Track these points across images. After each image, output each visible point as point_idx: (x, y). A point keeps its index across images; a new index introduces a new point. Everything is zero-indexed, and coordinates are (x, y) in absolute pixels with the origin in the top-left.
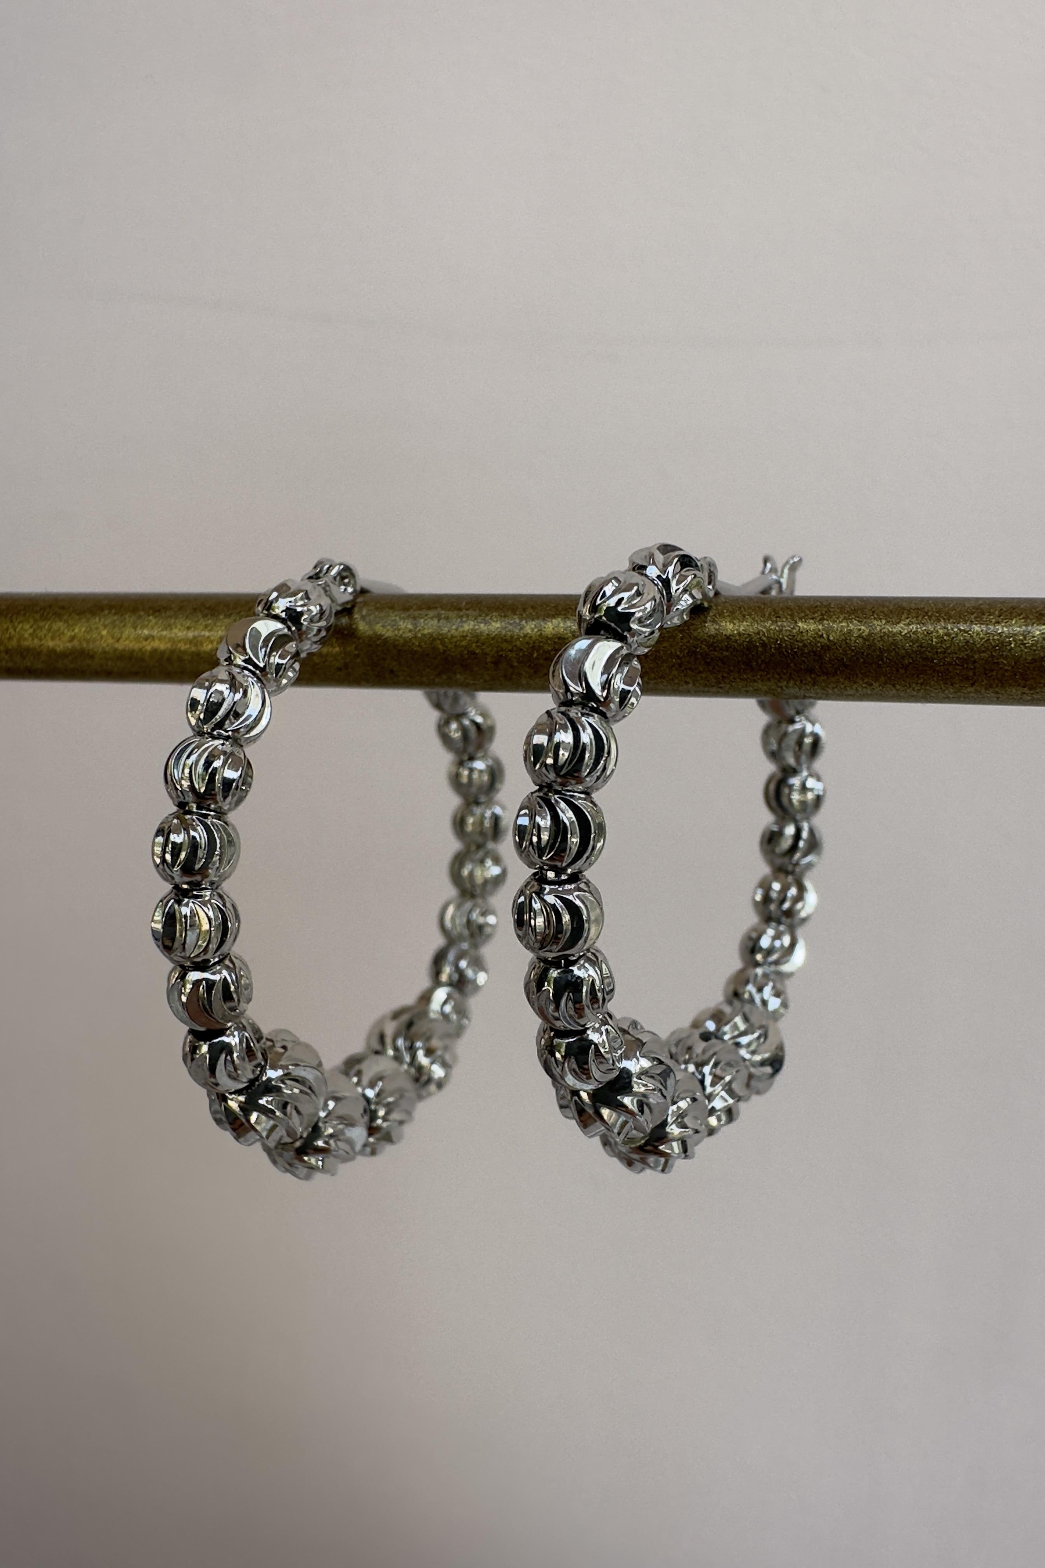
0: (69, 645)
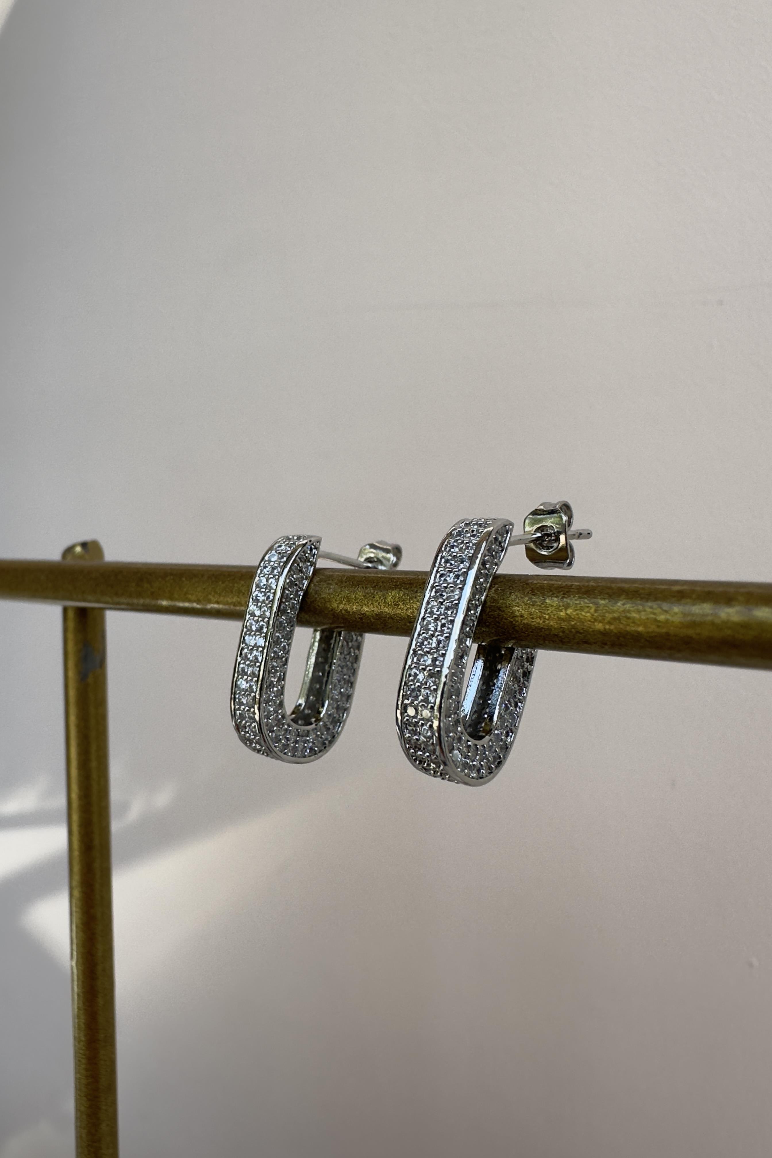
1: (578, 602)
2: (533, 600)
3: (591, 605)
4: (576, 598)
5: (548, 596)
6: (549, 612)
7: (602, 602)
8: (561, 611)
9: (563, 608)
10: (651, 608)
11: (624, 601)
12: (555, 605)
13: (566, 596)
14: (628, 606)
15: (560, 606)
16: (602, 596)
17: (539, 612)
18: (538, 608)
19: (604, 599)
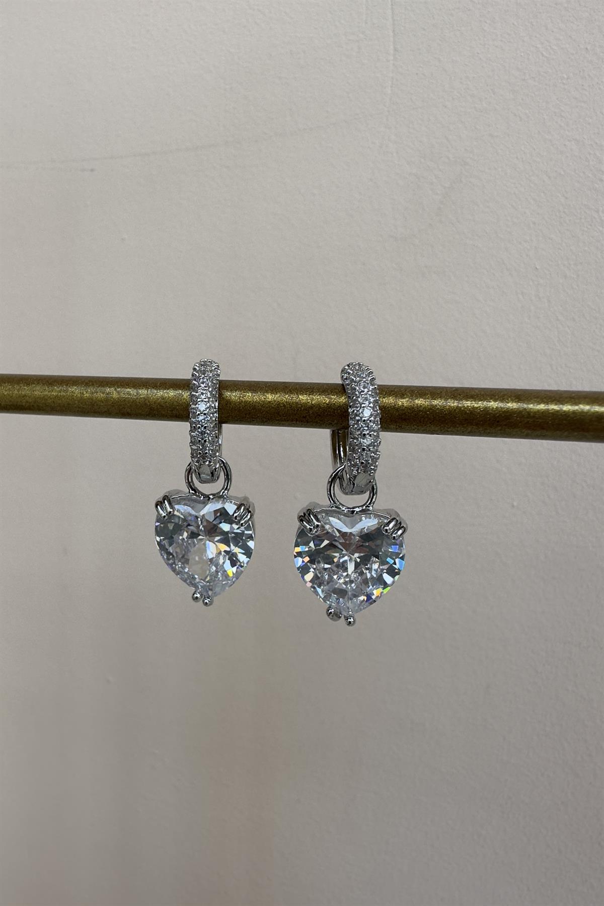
1: (319, 397)
3: (327, 399)
5: (301, 394)
7: (332, 397)
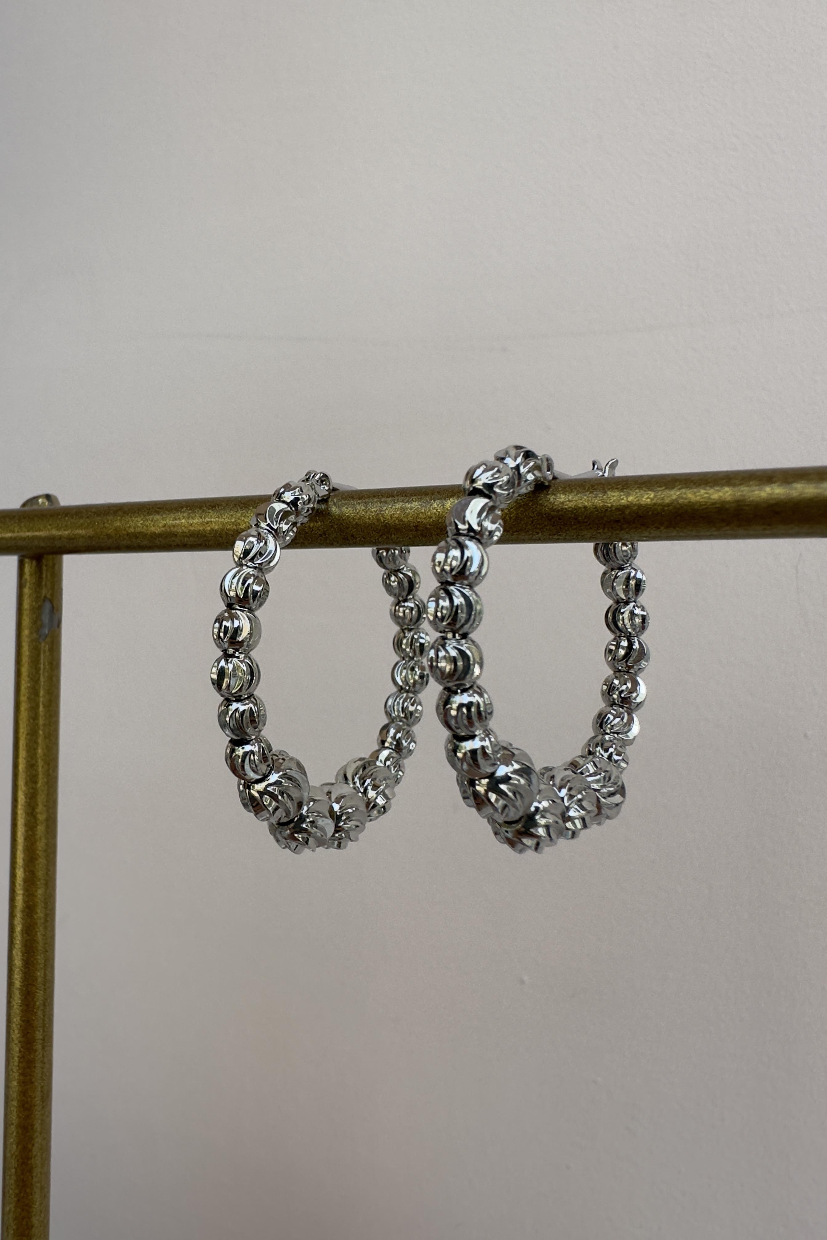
0: (164, 529)
2: (595, 493)
4: (635, 488)
6: (611, 501)
8: (623, 499)
9: (624, 496)
10: (705, 489)
11: (679, 487)
12: (616, 495)
13: (625, 487)
14: (684, 490)
15: (621, 496)
16: (658, 485)
17: (602, 502)
18: (601, 499)
19: (661, 487)
